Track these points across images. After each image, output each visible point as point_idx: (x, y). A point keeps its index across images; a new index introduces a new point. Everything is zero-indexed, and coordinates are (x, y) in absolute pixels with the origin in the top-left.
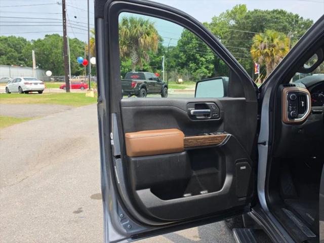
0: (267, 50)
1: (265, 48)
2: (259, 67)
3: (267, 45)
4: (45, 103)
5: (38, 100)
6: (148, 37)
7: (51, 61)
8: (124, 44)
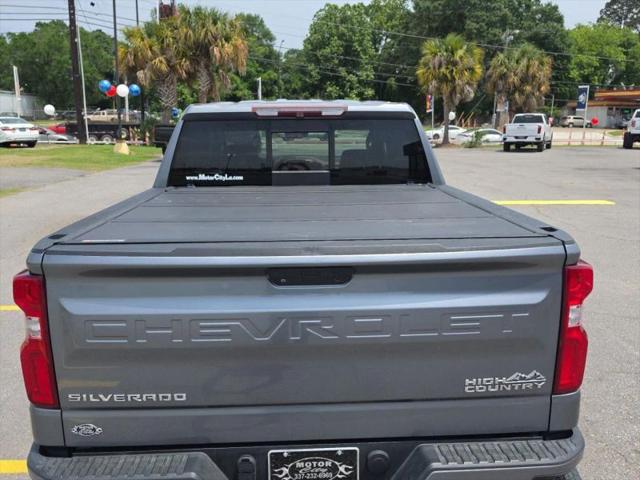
0: (443, 70)
1: (440, 66)
2: (433, 101)
3: (444, 62)
4: (41, 165)
5: (28, 159)
6: (226, 45)
7: (50, 77)
8: (183, 56)
